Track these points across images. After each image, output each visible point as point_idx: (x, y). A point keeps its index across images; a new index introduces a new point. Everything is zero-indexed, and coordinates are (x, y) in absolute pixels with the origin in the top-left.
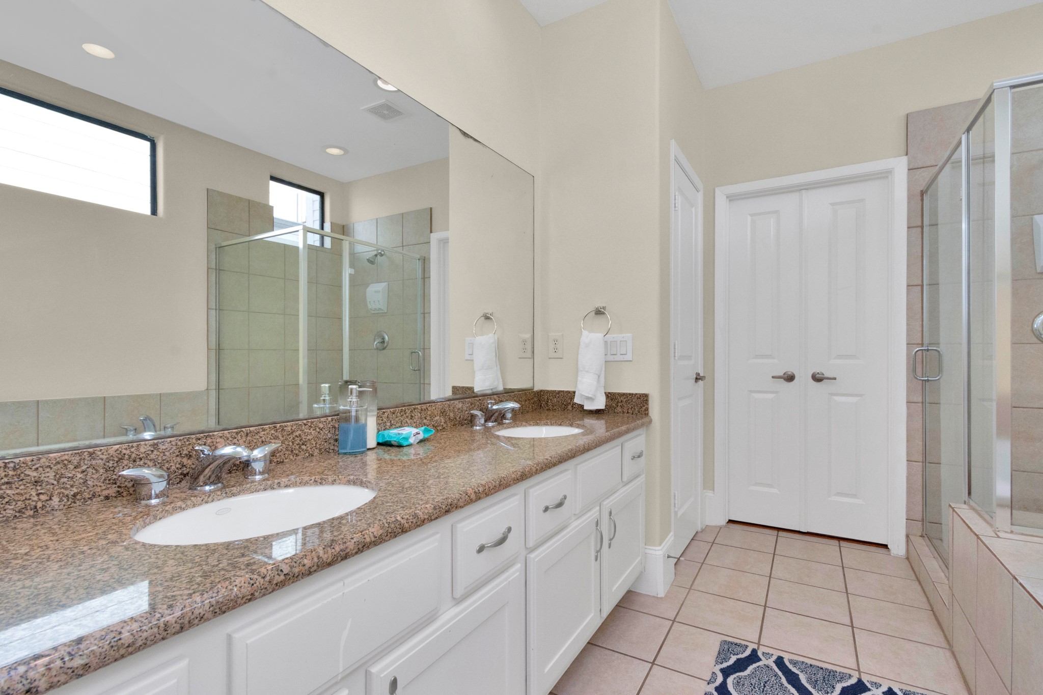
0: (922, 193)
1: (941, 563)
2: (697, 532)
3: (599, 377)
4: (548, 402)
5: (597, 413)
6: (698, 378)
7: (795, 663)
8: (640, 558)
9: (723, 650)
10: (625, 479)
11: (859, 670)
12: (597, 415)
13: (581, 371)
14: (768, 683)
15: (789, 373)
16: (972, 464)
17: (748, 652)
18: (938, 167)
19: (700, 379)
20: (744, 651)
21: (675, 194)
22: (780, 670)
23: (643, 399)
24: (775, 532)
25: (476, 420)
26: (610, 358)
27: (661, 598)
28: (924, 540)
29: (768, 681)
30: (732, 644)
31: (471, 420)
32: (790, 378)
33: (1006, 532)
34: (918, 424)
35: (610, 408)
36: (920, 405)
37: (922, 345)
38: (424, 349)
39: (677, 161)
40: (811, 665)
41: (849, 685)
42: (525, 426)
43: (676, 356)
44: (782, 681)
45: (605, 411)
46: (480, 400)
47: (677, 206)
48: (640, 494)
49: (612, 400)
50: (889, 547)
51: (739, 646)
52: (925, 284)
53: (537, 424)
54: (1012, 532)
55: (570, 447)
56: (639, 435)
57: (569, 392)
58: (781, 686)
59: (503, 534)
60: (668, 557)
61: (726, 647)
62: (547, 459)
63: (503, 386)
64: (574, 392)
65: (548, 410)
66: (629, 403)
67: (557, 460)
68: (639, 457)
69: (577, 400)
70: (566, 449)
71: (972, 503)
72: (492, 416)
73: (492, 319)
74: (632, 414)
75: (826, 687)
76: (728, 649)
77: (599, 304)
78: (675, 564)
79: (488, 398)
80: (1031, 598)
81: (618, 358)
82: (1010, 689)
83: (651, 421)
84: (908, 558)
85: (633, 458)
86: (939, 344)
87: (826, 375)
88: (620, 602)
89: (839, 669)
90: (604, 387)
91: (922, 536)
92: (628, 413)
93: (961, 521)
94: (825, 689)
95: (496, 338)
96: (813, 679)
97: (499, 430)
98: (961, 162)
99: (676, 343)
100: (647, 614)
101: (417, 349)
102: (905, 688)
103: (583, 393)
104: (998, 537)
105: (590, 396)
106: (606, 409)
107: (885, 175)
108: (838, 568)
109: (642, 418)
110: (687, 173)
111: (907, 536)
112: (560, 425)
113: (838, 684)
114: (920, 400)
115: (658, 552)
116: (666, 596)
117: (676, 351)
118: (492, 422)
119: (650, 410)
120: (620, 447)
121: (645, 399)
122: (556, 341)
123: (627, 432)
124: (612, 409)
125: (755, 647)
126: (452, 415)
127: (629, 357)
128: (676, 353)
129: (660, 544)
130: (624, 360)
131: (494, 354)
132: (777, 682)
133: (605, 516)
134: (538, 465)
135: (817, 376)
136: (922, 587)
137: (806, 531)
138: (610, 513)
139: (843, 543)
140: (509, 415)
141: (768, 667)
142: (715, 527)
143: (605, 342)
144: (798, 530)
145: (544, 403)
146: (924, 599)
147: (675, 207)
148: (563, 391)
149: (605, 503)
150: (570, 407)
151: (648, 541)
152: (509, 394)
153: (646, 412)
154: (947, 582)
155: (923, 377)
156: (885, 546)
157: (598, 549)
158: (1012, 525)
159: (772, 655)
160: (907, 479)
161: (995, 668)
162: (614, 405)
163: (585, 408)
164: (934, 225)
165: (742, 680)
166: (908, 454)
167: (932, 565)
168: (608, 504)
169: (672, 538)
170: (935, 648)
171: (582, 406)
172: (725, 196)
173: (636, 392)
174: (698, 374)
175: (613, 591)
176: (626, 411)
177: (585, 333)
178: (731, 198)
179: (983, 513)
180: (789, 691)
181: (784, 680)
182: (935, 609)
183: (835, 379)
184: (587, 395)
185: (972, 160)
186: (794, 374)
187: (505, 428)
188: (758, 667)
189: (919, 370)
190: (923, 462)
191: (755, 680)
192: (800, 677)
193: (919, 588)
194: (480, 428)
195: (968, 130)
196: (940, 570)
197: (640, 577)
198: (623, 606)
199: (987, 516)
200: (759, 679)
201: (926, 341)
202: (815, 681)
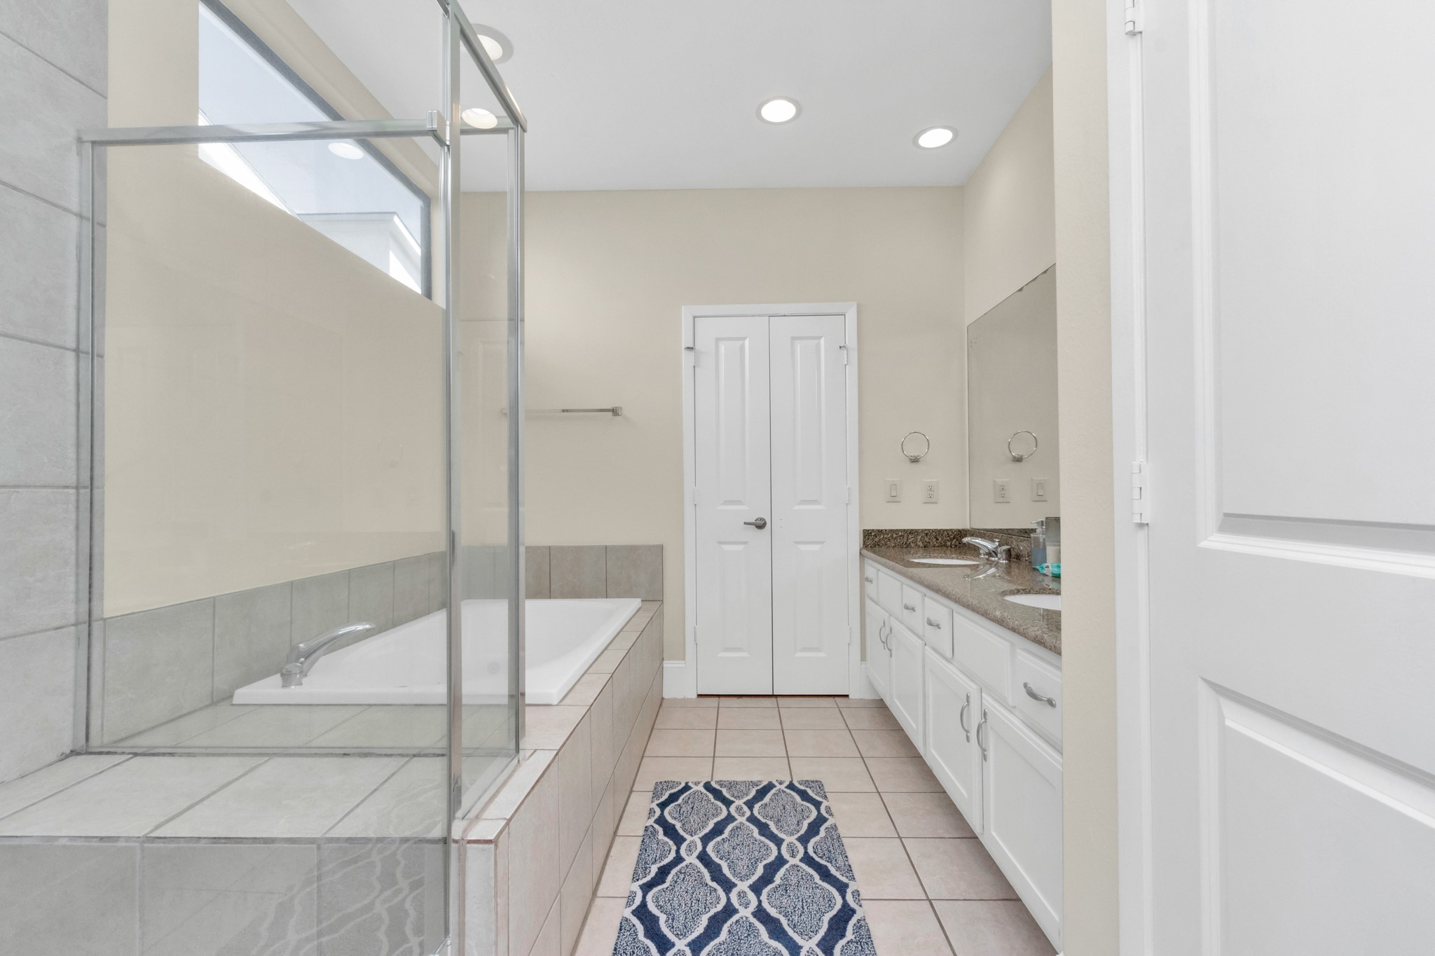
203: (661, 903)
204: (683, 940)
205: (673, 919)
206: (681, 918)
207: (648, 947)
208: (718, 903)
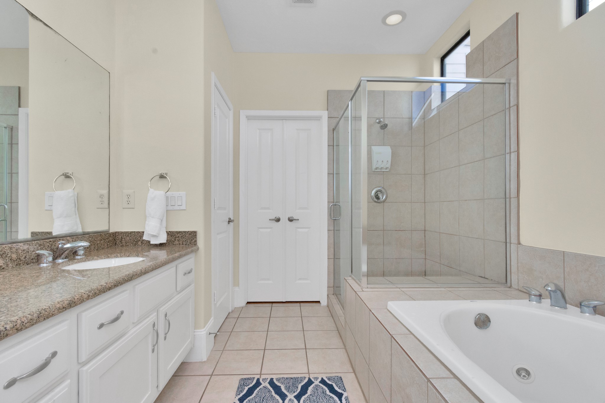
0: (334, 130)
1: (341, 306)
2: (229, 313)
3: (162, 221)
4: (122, 240)
5: (161, 246)
6: (230, 221)
7: (279, 380)
8: (189, 340)
9: (241, 385)
10: (178, 289)
11: (309, 373)
12: (160, 247)
13: (148, 217)
14: (265, 398)
15: (278, 217)
16: (353, 258)
17: (255, 382)
18: (339, 118)
19: (231, 221)
20: (253, 382)
21: (215, 106)
22: (271, 387)
23: (194, 234)
24: (271, 304)
25: (43, 258)
26: (170, 208)
27: (204, 362)
28: (334, 296)
29: (265, 396)
30: (246, 379)
31: (38, 259)
32: (278, 220)
33: (365, 288)
34: (332, 241)
35: (170, 241)
36: (333, 231)
37: (333, 202)
38: (11, 203)
39: (216, 85)
40: (287, 378)
41: (304, 383)
42: (97, 259)
43: (216, 207)
44: (272, 393)
45: (166, 244)
46: (50, 241)
47: (216, 114)
48: (191, 297)
49: (171, 236)
50: (321, 302)
51: (250, 379)
52: (334, 173)
53: (108, 257)
54: (367, 288)
55: (127, 273)
56: (191, 258)
57: (139, 232)
58: (272, 397)
59: (46, 360)
60: (209, 334)
61: (242, 382)
62: (102, 285)
63: (82, 229)
64: (143, 232)
65: (121, 246)
66: (184, 238)
67: (112, 284)
68: (189, 273)
69: (145, 238)
70: (124, 275)
71: (353, 276)
72: (62, 254)
73: (71, 178)
74: (186, 245)
75: (294, 389)
76: (244, 384)
77: (163, 171)
78: (215, 337)
79: (60, 239)
80: (377, 319)
81: (176, 208)
82: (368, 364)
83: (198, 249)
84: (328, 306)
85: (185, 274)
86: (340, 202)
87: (294, 218)
88: (175, 372)
89: (299, 376)
90: (166, 227)
91: (333, 294)
92: (183, 244)
93: (349, 286)
94: (294, 390)
95: (76, 193)
96: (288, 387)
97: (69, 265)
98: (349, 118)
99: (216, 199)
100: (195, 376)
101: (3, 202)
102: (329, 375)
103: (149, 233)
104: (363, 291)
105: (154, 234)
106: (167, 243)
107: (318, 118)
108: (299, 318)
109: (192, 247)
110: (223, 97)
111: (328, 295)
112: (129, 256)
113: (299, 385)
114: (332, 229)
115: (202, 333)
116: (208, 359)
117: (216, 204)
118: (63, 259)
119: (198, 241)
120: (175, 268)
121: (194, 235)
122: (128, 196)
123: (180, 257)
124: (172, 243)
125: (258, 376)
126: (14, 256)
127: (183, 207)
128: (215, 205)
129: (204, 327)
130: (180, 209)
131: (73, 205)
132: (269, 396)
133: (162, 317)
134: (90, 292)
135: (291, 218)
136: (334, 319)
137: (285, 301)
138: (166, 315)
139: (302, 304)
140: (81, 252)
141: (265, 387)
142: (240, 307)
143: (166, 197)
144: (282, 301)
145: (118, 241)
146: (334, 325)
147: (215, 115)
148: (134, 232)
149: (161, 309)
150: (140, 243)
151: (196, 326)
152: (83, 236)
153: (195, 243)
154: (343, 315)
155: (334, 218)
156: (319, 302)
157: (155, 344)
158: (367, 284)
159: (268, 378)
160: (328, 268)
161: (362, 355)
162: (173, 239)
163: (151, 243)
164: (338, 146)
165: (250, 401)
166: (328, 256)
167: (337, 308)
168: (163, 309)
169: (213, 321)
170: (339, 349)
171: (149, 242)
172: (245, 116)
173: (189, 230)
174: (230, 219)
175: (168, 369)
176: (182, 243)
177: (151, 190)
178: (249, 118)
179: (357, 280)
180: (276, 399)
181: (273, 393)
182: (339, 330)
183: (298, 220)
184: (152, 233)
185: (353, 118)
186: (280, 218)
187: (76, 263)
188: (259, 390)
189: (332, 215)
190: (334, 259)
191: (258, 399)
192: (281, 387)
193: (333, 320)
194: (48, 265)
195: (351, 99)
196: (341, 310)
197: (191, 352)
198: (178, 375)
199: (358, 281)
200: (260, 397)
201: (335, 201)
202: (289, 387)
203: (332, 399)
204: (316, 384)
205: (323, 392)
206: (320, 393)
207: (329, 381)
208: (304, 401)
